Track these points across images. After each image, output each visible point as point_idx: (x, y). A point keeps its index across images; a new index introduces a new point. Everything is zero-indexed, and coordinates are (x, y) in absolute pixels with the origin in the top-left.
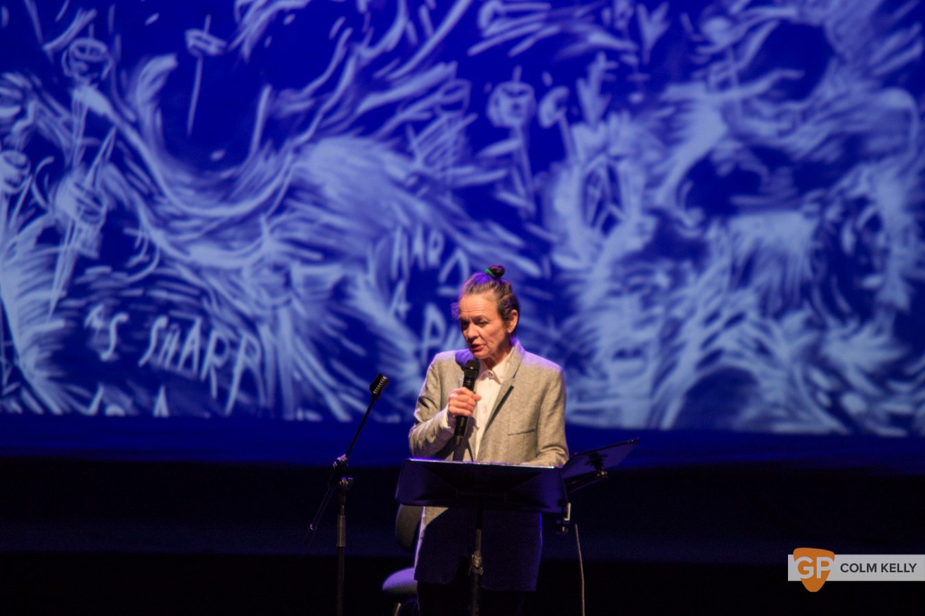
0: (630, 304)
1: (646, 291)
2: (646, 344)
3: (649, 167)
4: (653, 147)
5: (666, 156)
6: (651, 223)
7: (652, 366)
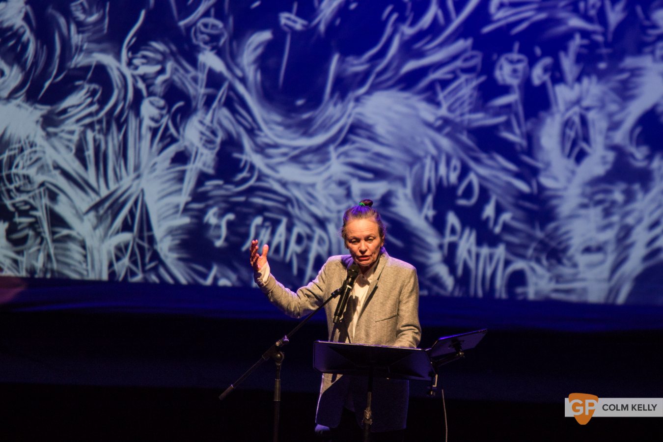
0: (595, 213)
1: (607, 205)
2: (606, 243)
3: (611, 115)
4: (614, 102)
5: (623, 108)
6: (611, 156)
7: (611, 259)
